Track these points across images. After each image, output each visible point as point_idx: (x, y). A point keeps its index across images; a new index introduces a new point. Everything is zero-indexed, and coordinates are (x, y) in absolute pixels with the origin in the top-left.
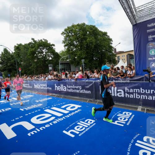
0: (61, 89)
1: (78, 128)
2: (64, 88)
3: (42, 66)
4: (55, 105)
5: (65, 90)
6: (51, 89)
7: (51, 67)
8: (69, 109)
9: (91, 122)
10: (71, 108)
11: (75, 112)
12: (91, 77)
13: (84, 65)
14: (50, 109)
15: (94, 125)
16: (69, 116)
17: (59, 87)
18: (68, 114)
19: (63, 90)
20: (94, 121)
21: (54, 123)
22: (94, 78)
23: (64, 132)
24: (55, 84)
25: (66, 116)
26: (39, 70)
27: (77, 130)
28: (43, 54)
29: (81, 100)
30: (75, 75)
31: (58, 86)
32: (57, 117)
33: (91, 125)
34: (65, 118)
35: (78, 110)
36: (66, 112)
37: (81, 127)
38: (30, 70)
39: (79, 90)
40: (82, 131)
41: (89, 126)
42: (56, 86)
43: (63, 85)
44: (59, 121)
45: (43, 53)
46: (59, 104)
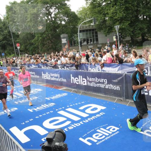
0: (79, 82)
1: (96, 136)
2: (83, 81)
3: (51, 37)
4: (71, 105)
5: (84, 83)
6: (65, 80)
7: (65, 39)
8: (89, 111)
9: (114, 129)
10: (92, 110)
11: (97, 115)
12: (126, 62)
13: (119, 35)
14: (64, 110)
15: (116, 133)
16: (87, 121)
17: (77, 80)
18: (87, 118)
19: (82, 83)
20: (118, 129)
21: (70, 129)
22: (130, 64)
23: (81, 139)
24: (71, 75)
25: (84, 121)
26: (46, 44)
27: (95, 138)
28: (51, 17)
29: (107, 98)
30: (102, 57)
31: (75, 78)
32: (73, 122)
33: (113, 133)
34: (82, 123)
35: (101, 114)
36: (85, 115)
37: (100, 135)
38: (32, 44)
39: (104, 85)
40: (101, 140)
41: (110, 134)
42: (72, 78)
43: (81, 76)
44: (75, 127)
45: (51, 15)
46: (76, 104)
